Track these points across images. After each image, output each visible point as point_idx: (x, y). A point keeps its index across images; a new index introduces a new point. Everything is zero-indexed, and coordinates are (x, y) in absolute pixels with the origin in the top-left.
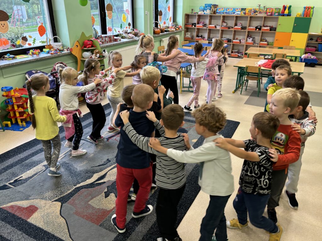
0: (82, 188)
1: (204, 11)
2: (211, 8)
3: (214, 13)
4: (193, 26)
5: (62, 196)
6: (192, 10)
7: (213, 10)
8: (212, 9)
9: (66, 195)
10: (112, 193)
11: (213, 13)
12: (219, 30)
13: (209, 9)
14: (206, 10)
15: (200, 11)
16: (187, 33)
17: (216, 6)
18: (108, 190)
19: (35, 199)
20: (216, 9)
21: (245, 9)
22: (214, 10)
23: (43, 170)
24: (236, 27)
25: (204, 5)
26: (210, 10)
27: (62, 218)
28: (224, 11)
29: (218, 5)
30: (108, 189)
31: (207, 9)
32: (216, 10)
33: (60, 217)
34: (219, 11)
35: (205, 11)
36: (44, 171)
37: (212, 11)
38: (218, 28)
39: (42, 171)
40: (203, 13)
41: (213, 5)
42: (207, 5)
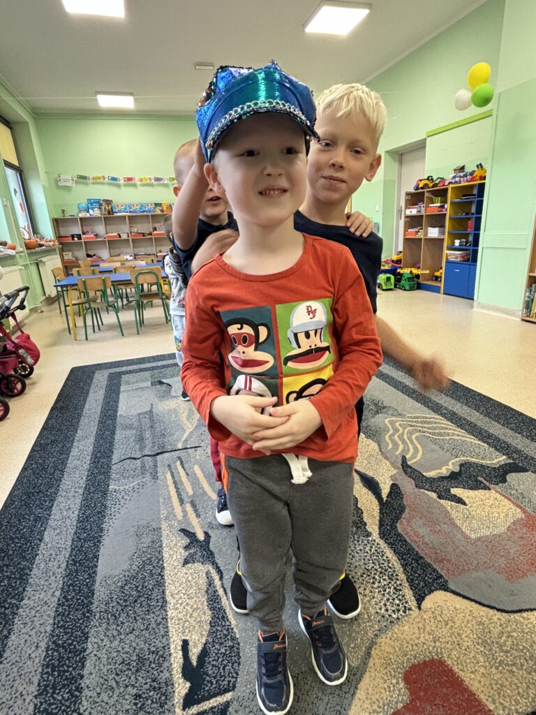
0: (394, 527)
1: (88, 212)
2: (101, 205)
3: (109, 213)
4: (76, 239)
5: (402, 576)
6: (63, 211)
7: (105, 208)
8: (103, 207)
9: (404, 566)
10: (450, 489)
11: (106, 213)
12: (128, 240)
14: (92, 209)
15: (81, 211)
16: (64, 253)
17: (108, 202)
18: (435, 492)
19: (369, 649)
20: (110, 207)
21: (160, 205)
22: (107, 208)
23: (208, 573)
24: (155, 232)
25: (86, 202)
26: (100, 208)
27: (525, 614)
28: (126, 209)
29: (111, 201)
30: (428, 490)
31: (94, 208)
32: (112, 208)
33: (517, 616)
34: (117, 210)
35: (91, 212)
36: (220, 572)
37: (105, 211)
38: (124, 236)
39: (216, 577)
40: (88, 215)
41: (103, 200)
42: (92, 201)
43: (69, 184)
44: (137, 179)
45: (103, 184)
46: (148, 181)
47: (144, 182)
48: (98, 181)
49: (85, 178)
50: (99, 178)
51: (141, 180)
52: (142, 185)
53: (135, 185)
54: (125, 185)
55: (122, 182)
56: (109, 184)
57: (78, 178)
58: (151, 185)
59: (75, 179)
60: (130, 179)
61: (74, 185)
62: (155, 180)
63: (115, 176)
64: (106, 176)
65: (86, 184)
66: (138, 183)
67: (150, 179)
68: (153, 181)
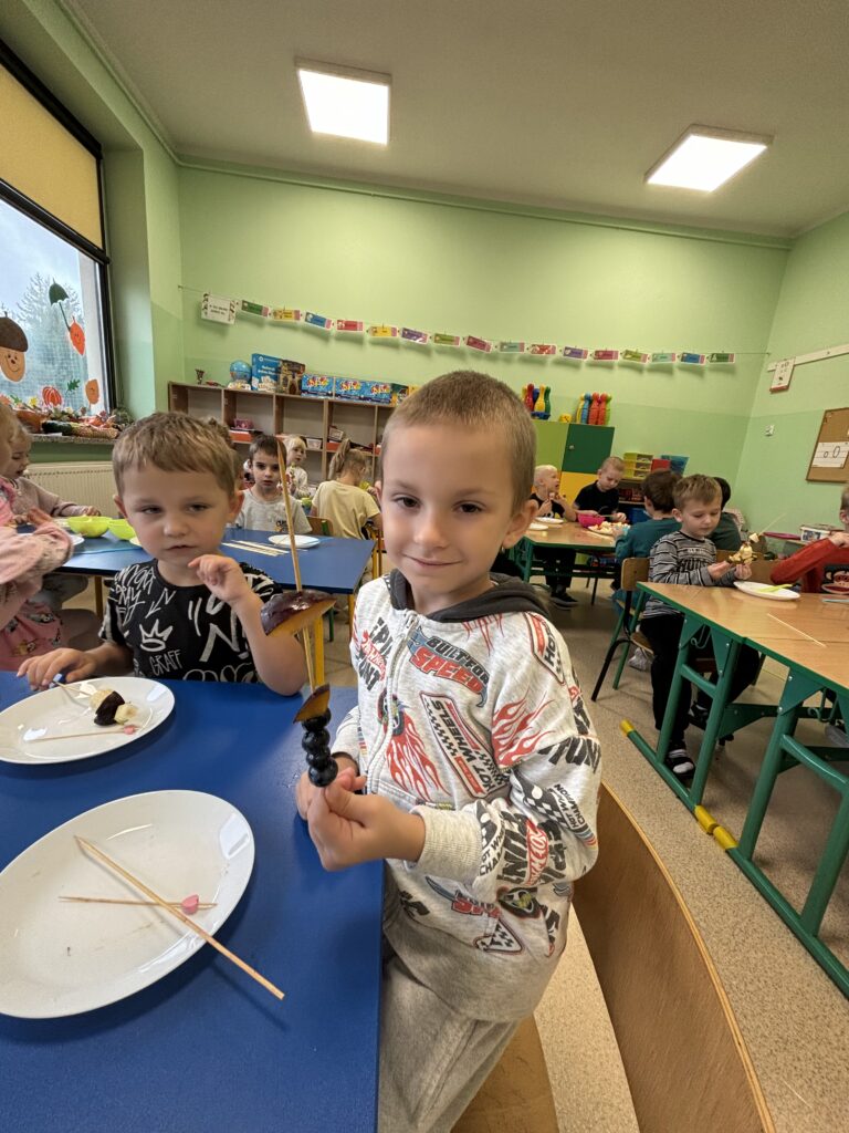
1: (250, 382)
2: (278, 371)
3: (293, 389)
6: (200, 373)
7: (286, 379)
8: (282, 376)
11: (287, 388)
13: (271, 376)
14: (259, 376)
15: (234, 378)
17: (296, 368)
20: (297, 378)
21: (403, 389)
22: (290, 378)
25: (248, 358)
26: (276, 378)
28: (329, 387)
29: (304, 366)
31: (264, 375)
32: (300, 382)
34: (310, 386)
35: (255, 381)
37: (285, 385)
38: (315, 444)
40: (248, 388)
41: (284, 361)
42: (261, 359)
43: (223, 319)
44: (366, 327)
45: (293, 328)
46: (389, 336)
47: (380, 336)
48: (285, 320)
49: (257, 309)
50: (287, 314)
51: (374, 330)
52: (376, 343)
53: (359, 341)
54: (340, 338)
55: (333, 330)
56: (306, 331)
57: (244, 308)
58: (395, 346)
59: (238, 309)
60: (351, 325)
61: (232, 322)
62: (404, 336)
63: (320, 314)
64: (303, 312)
65: (260, 324)
66: (368, 337)
67: (394, 331)
68: (399, 336)
